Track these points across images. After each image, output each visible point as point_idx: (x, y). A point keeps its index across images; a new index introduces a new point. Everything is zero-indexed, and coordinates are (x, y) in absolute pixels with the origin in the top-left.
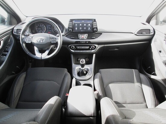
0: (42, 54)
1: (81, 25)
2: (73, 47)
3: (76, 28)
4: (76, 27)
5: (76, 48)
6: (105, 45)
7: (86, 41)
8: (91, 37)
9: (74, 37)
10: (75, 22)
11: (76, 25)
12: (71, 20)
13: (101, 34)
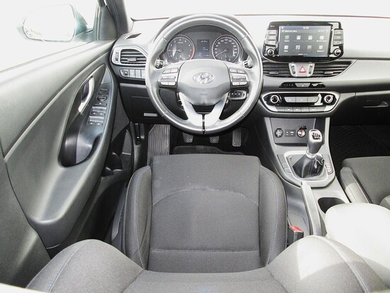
0: (203, 118)
1: (299, 38)
2: (275, 100)
3: (286, 47)
4: (286, 44)
5: (284, 100)
6: (359, 94)
7: (311, 83)
8: (324, 71)
9: (278, 71)
10: (284, 29)
11: (287, 37)
12: (272, 24)
13: (349, 63)
